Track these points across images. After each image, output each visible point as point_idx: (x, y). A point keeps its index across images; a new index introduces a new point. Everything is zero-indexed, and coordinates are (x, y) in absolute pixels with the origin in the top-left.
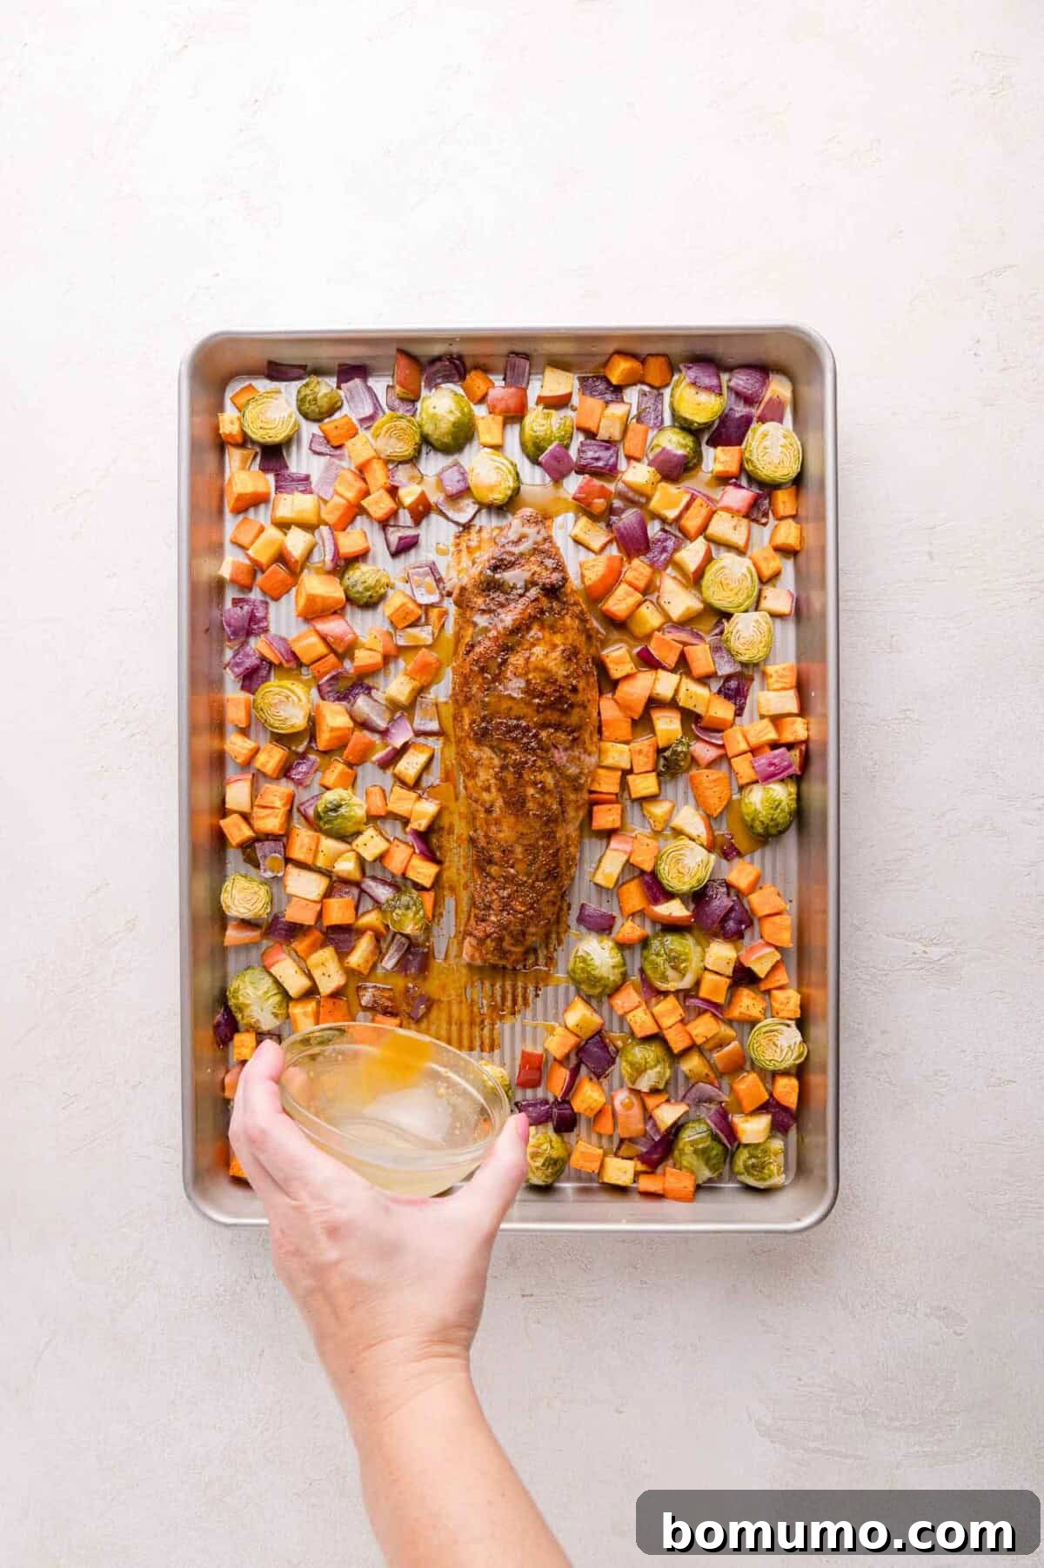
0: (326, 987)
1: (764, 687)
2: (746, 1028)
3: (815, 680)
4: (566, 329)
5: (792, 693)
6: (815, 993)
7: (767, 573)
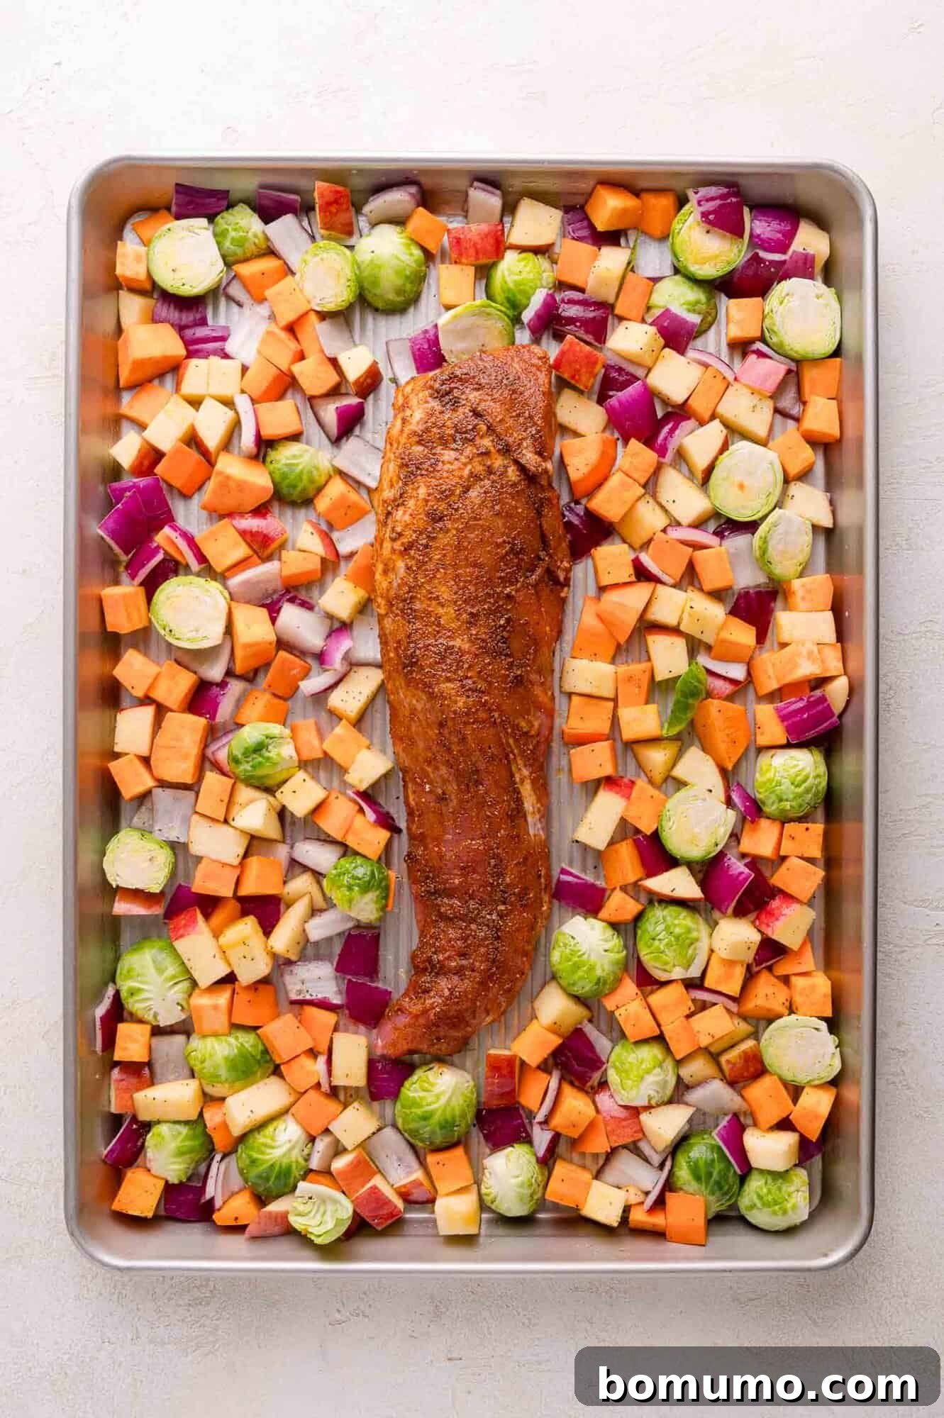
0: (247, 975)
1: (787, 607)
2: (763, 1024)
3: (851, 599)
4: (550, 162)
5: (829, 616)
6: (847, 978)
7: (794, 470)
